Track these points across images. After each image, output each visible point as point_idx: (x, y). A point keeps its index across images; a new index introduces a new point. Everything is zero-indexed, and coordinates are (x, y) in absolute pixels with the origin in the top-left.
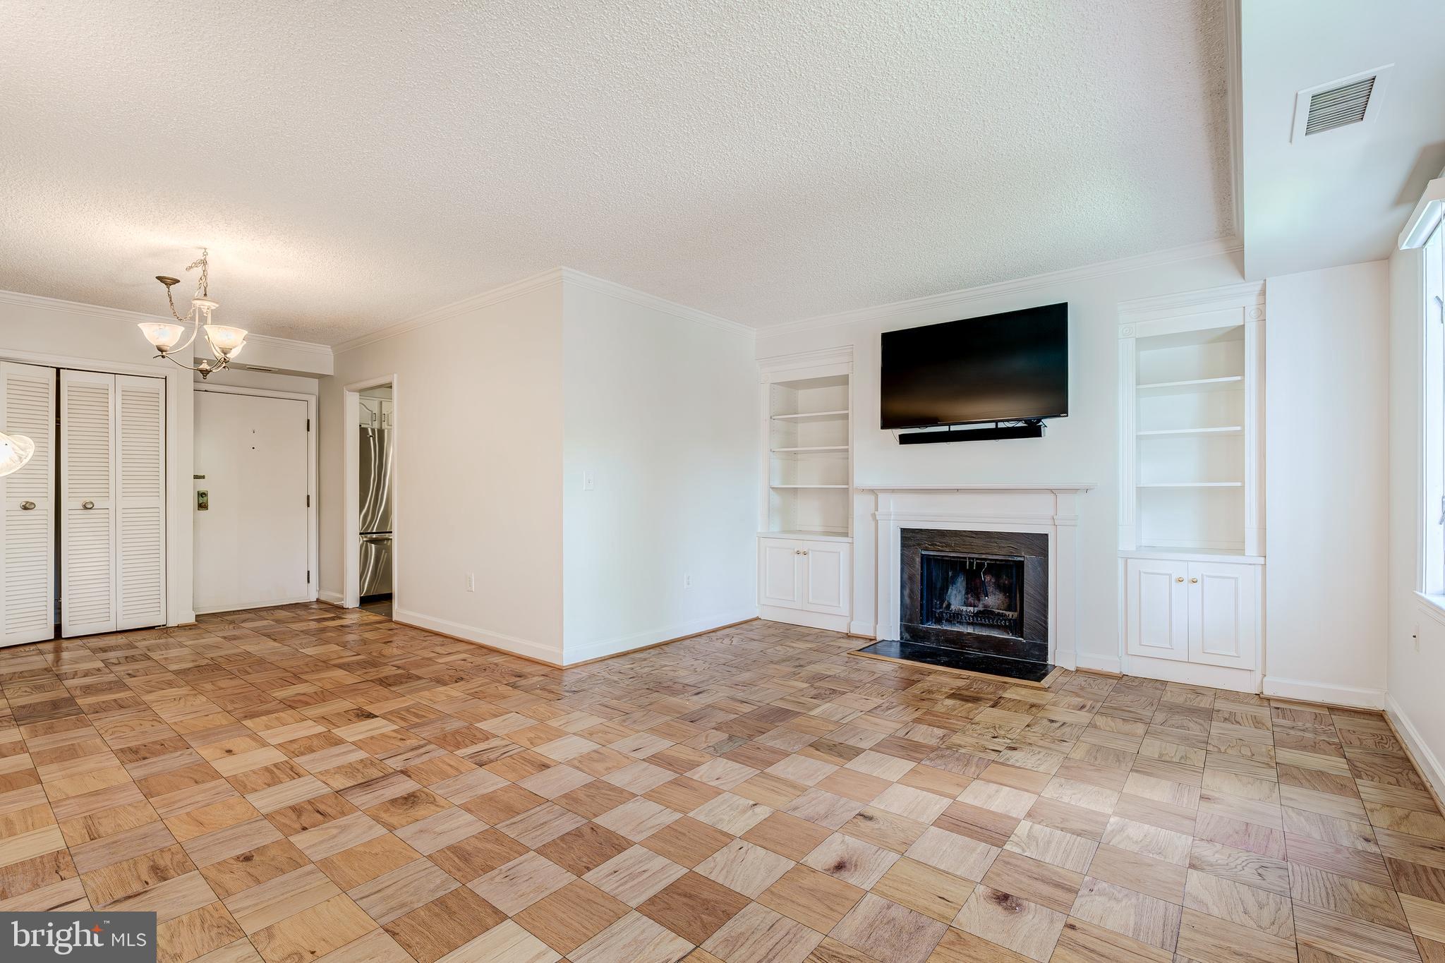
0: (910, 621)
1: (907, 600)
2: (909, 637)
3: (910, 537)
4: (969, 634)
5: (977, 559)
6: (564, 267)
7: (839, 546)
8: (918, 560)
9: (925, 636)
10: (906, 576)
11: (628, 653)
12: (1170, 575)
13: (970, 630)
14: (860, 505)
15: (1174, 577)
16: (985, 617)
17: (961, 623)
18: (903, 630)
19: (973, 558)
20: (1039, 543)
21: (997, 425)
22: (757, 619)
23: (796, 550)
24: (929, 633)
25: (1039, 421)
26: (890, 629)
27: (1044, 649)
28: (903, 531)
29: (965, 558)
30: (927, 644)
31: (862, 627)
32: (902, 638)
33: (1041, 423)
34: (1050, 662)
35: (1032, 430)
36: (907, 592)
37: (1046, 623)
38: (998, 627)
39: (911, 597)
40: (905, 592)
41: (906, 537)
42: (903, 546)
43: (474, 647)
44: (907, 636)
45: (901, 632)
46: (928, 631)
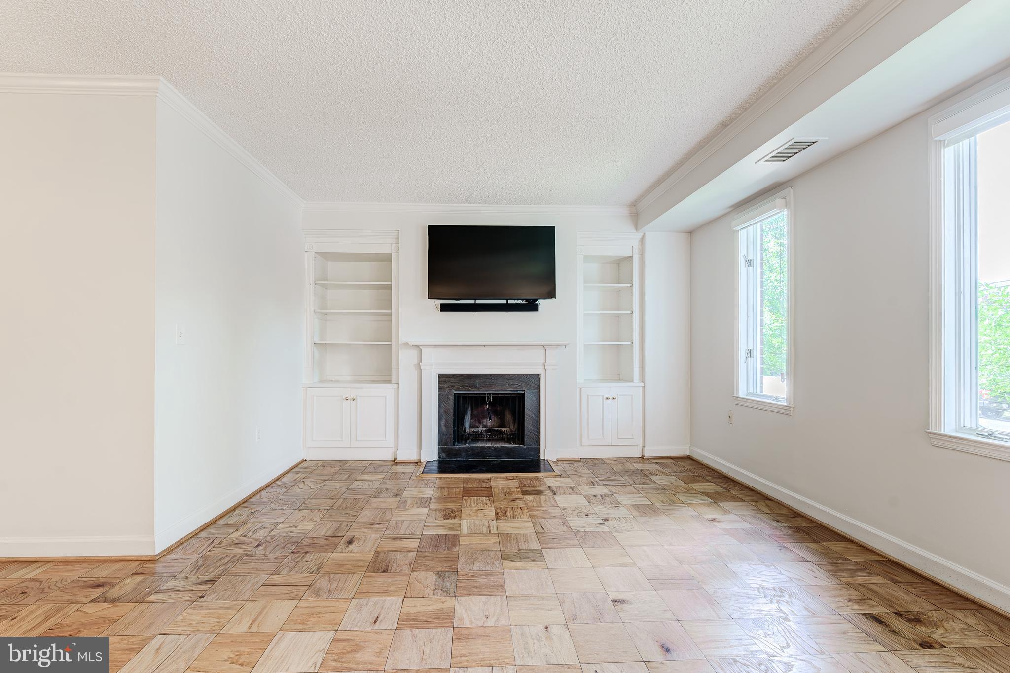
0: (446, 444)
1: (444, 428)
2: (445, 456)
3: (444, 381)
4: (489, 447)
5: (493, 394)
6: (161, 78)
7: (386, 391)
8: (452, 397)
9: (457, 453)
10: (442, 411)
12: (603, 396)
13: (489, 445)
14: (405, 360)
15: (605, 397)
16: (493, 434)
17: (483, 440)
19: (490, 394)
20: (534, 381)
21: (507, 302)
22: (304, 461)
23: (344, 397)
24: (461, 451)
25: (536, 301)
26: (431, 453)
27: (538, 450)
28: (440, 377)
29: (485, 394)
30: (459, 459)
31: (407, 453)
32: (439, 458)
33: (537, 303)
34: (542, 457)
35: (532, 306)
36: (443, 423)
37: (539, 433)
38: (502, 440)
39: (446, 426)
40: (441, 424)
41: (442, 381)
42: (440, 388)
44: (444, 455)
45: (439, 453)
46: (459, 450)
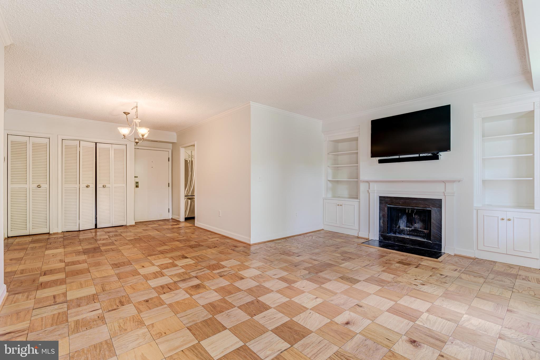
0: (383, 232)
2: (382, 239)
3: (383, 200)
4: (408, 238)
5: (411, 209)
6: (251, 102)
7: (354, 202)
8: (386, 209)
9: (389, 238)
10: (381, 215)
11: (274, 240)
12: (498, 217)
13: (408, 237)
14: (363, 187)
15: (500, 218)
16: (415, 232)
17: (404, 234)
18: (380, 236)
19: (409, 208)
20: (438, 203)
21: (419, 155)
22: (323, 230)
23: (337, 204)
24: (391, 238)
25: (438, 153)
26: (375, 235)
27: (440, 246)
28: (380, 197)
29: (406, 208)
30: (390, 242)
31: (364, 234)
32: (379, 239)
34: (443, 251)
35: (435, 157)
36: (382, 221)
37: (441, 235)
38: (420, 236)
39: (383, 223)
40: (381, 221)
41: (381, 200)
42: (380, 203)
43: (220, 236)
44: (382, 238)
45: (379, 237)
46: (390, 237)
